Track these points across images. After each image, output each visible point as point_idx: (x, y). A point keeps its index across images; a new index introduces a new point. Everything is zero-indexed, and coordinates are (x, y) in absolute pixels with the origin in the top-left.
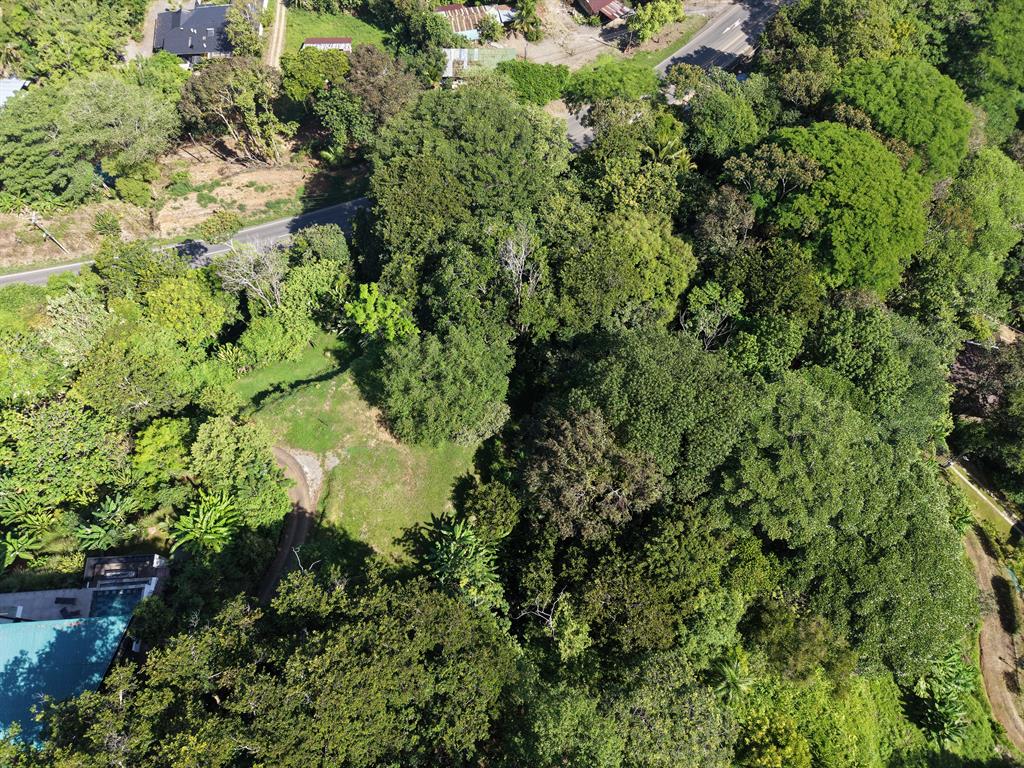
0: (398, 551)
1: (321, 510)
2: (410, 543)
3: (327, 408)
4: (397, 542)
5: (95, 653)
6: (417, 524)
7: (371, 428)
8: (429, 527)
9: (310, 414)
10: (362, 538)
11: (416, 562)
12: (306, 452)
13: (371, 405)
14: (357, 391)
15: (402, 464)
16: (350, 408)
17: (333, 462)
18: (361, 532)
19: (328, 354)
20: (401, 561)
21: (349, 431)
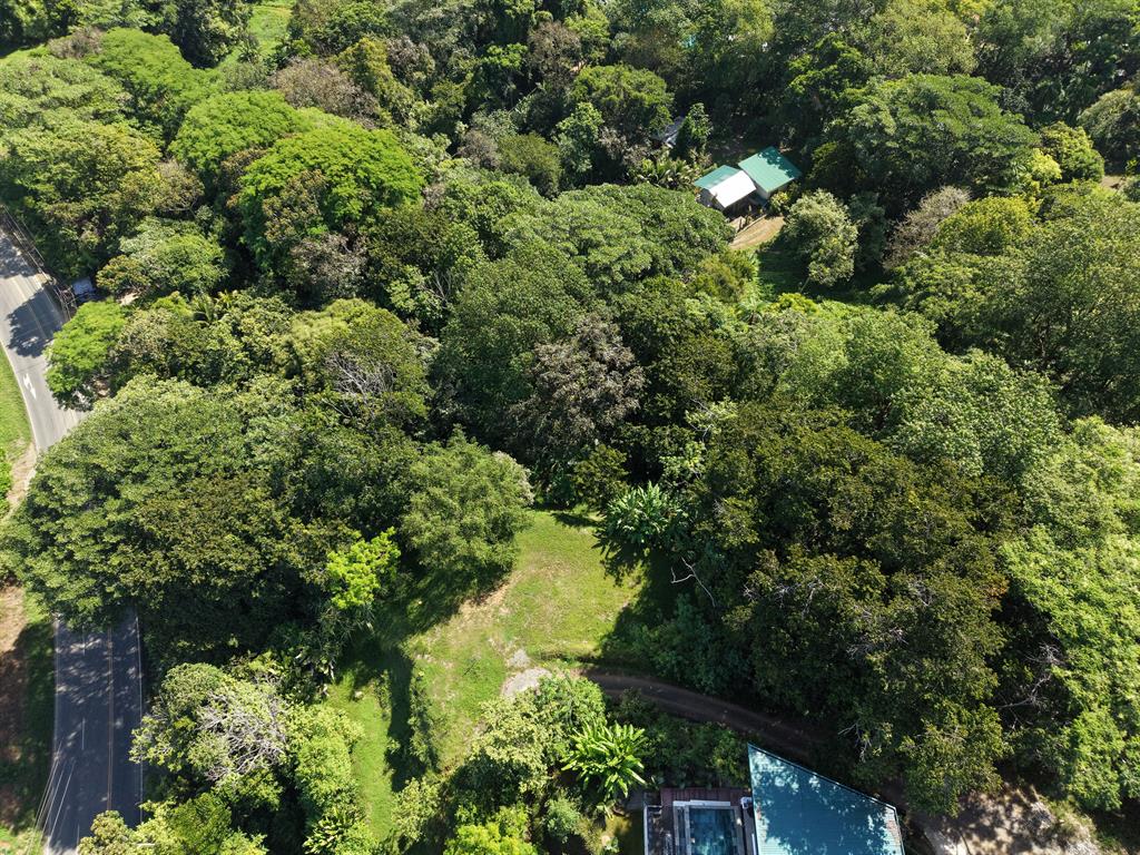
0: (628, 580)
1: (578, 664)
2: (622, 569)
3: (451, 665)
4: (618, 582)
5: (788, 785)
6: (602, 562)
7: (485, 613)
8: (607, 550)
9: (455, 686)
10: (612, 619)
11: (640, 563)
12: (503, 690)
13: (456, 612)
14: (437, 628)
15: (534, 578)
16: (456, 637)
17: (520, 656)
18: (607, 620)
19: (358, 694)
20: (639, 577)
21: (484, 639)
